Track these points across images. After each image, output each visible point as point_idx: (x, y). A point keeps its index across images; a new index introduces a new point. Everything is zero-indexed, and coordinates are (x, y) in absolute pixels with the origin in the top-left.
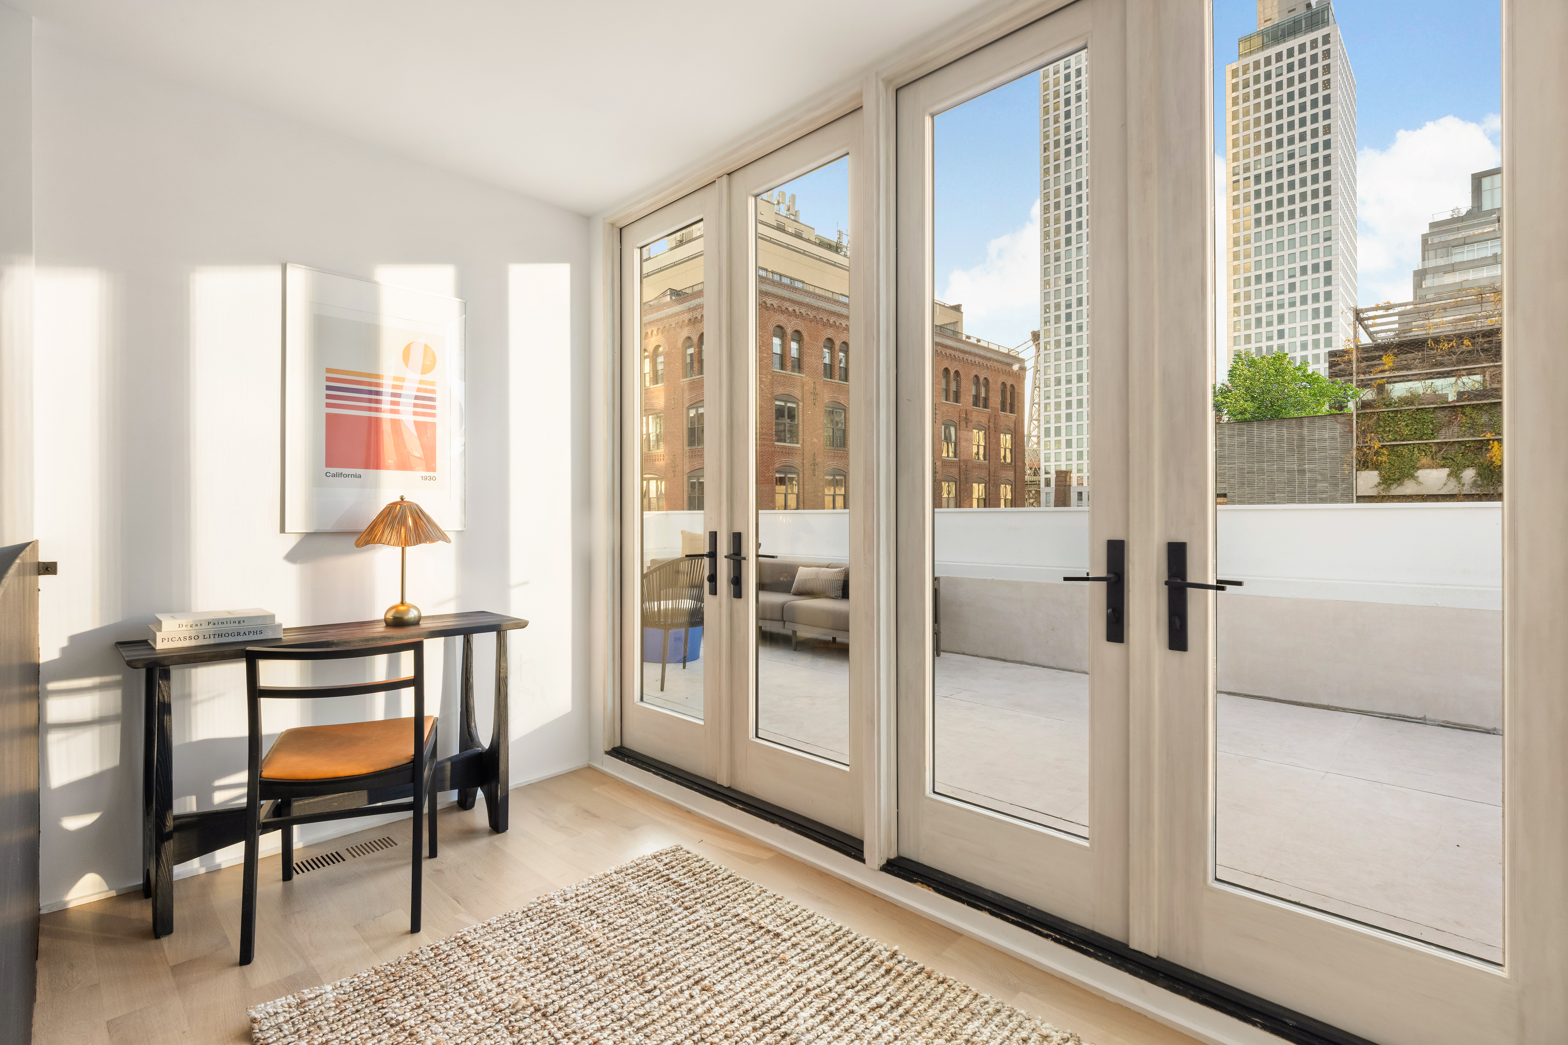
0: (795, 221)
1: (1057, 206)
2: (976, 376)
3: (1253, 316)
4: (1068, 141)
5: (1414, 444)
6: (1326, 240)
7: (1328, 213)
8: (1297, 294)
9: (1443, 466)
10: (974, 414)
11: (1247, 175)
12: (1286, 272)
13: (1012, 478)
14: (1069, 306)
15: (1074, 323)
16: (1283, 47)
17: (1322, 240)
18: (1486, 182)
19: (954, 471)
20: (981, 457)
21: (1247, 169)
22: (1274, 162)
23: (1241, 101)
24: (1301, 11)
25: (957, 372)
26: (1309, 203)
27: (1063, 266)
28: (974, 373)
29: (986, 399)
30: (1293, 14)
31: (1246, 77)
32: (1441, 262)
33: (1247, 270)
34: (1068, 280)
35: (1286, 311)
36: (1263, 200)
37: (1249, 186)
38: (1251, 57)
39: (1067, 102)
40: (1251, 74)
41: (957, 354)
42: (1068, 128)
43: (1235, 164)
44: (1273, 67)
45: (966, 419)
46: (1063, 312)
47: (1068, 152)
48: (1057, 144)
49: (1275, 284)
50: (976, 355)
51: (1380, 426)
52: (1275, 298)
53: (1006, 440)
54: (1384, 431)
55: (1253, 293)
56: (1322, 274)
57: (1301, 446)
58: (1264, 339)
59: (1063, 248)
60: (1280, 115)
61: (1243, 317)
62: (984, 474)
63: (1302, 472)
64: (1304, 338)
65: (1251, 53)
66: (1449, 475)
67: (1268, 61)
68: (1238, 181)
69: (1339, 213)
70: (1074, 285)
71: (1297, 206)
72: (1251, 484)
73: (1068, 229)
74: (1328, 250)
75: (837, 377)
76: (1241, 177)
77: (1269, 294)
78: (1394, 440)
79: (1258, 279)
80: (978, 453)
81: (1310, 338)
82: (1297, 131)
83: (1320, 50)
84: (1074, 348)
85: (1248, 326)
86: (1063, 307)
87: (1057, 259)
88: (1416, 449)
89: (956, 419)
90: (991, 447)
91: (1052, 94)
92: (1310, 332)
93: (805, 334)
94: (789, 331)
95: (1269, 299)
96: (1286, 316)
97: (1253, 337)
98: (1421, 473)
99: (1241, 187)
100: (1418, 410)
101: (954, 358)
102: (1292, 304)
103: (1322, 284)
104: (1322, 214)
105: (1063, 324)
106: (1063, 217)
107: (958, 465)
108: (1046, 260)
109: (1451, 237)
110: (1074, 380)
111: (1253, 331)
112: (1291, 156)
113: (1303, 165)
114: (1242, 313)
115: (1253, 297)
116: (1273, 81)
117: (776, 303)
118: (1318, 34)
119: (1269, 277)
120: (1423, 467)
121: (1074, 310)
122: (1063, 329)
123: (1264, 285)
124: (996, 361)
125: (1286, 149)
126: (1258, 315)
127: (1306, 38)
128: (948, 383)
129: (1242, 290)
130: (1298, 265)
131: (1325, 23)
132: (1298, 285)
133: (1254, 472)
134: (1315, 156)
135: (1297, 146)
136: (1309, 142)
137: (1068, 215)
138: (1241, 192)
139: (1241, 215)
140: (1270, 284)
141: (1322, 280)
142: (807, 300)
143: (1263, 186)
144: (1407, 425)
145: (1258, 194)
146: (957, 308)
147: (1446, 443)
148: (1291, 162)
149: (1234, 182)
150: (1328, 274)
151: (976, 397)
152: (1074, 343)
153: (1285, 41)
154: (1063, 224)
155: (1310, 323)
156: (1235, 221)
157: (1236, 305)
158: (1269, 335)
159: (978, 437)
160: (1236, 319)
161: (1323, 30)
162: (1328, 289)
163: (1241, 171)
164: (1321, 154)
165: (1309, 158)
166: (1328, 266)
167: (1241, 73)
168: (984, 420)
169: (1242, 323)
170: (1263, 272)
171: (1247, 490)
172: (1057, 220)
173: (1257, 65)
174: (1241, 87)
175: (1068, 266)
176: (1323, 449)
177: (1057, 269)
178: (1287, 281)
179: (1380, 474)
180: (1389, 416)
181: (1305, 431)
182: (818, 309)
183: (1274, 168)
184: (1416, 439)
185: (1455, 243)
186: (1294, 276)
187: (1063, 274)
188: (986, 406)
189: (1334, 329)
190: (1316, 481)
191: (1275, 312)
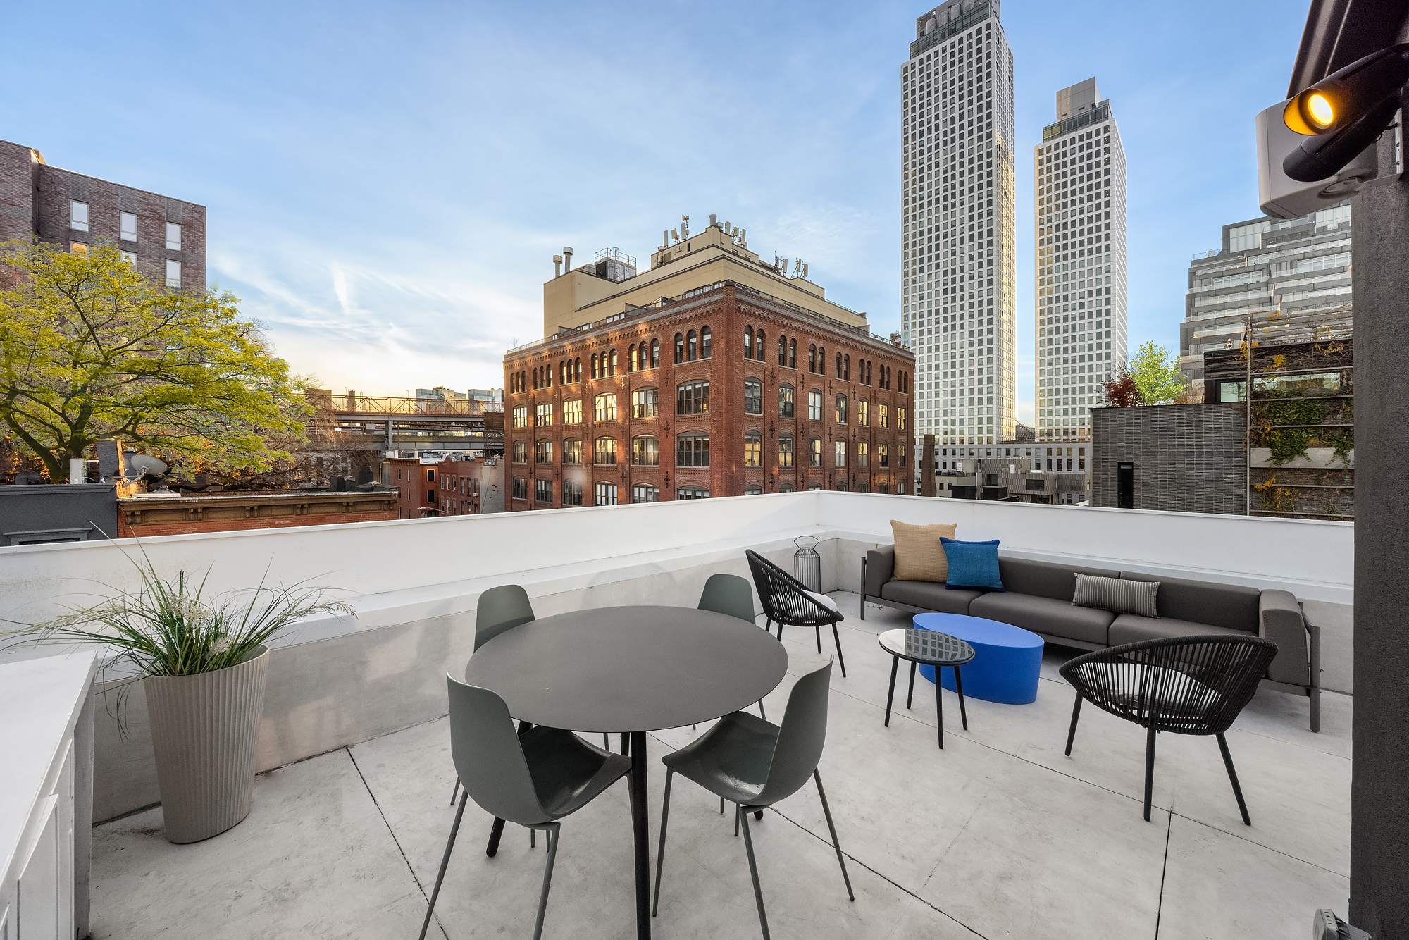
0: (743, 249)
1: (914, 244)
2: (882, 366)
3: (1054, 325)
4: (922, 198)
5: (1302, 428)
6: (1106, 272)
7: (1108, 253)
8: (1086, 311)
9: (1330, 446)
10: (881, 393)
11: (1049, 225)
12: (1078, 294)
13: (905, 441)
14: (922, 316)
15: (925, 328)
16: (1076, 134)
17: (1103, 272)
18: (1233, 232)
19: (867, 435)
20: (885, 425)
21: (1049, 221)
22: (1069, 216)
23: (1045, 172)
24: (1088, 109)
25: (869, 362)
26: (1094, 246)
27: (918, 288)
28: (881, 363)
29: (888, 383)
30: (1083, 111)
31: (1049, 155)
32: (1205, 289)
33: (1050, 292)
34: (922, 298)
35: (1078, 322)
36: (1061, 243)
37: (1051, 233)
38: (1052, 141)
39: (922, 170)
40: (1053, 153)
41: (869, 349)
42: (922, 189)
43: (1041, 217)
44: (1068, 148)
45: (875, 397)
46: (918, 320)
47: (922, 206)
48: (914, 200)
49: (1069, 303)
50: (882, 350)
51: (1271, 412)
52: (1070, 313)
53: (901, 412)
54: (1275, 417)
55: (1054, 309)
56: (1104, 297)
57: (1199, 426)
58: (1062, 342)
59: (918, 274)
60: (1073, 182)
61: (1046, 326)
62: (887, 437)
63: (1200, 447)
64: (1091, 342)
65: (1052, 138)
66: (1335, 453)
67: (1065, 144)
68: (1043, 229)
69: (1115, 254)
70: (926, 301)
71: (1086, 248)
72: (1154, 456)
73: (922, 261)
74: (1108, 279)
75: (788, 364)
76: (1045, 226)
77: (1066, 310)
78: (1283, 424)
79: (1058, 299)
80: (882, 423)
81: (1095, 342)
82: (1085, 194)
83: (1102, 137)
84: (926, 346)
85: (1050, 333)
86: (918, 317)
87: (914, 282)
88: (1304, 432)
89: (868, 397)
90: (891, 418)
91: (910, 165)
92: (1095, 338)
93: (766, 332)
94: (756, 330)
95: (1066, 313)
96: (1078, 326)
97: (1054, 340)
98: (1308, 451)
99: (1046, 233)
100: (1305, 400)
101: (867, 352)
102: (1082, 318)
103: (1103, 304)
104: (1103, 254)
105: (918, 329)
106: (918, 253)
107: (869, 430)
108: (905, 283)
109: (1212, 271)
110: (926, 369)
111: (1054, 337)
112: (1081, 212)
113: (1090, 218)
114: (1046, 323)
115: (1054, 312)
116: (1068, 159)
117: (747, 308)
118: (1101, 125)
119: (1066, 298)
120: (1312, 446)
121: (926, 319)
122: (918, 332)
123: (1062, 304)
124: (895, 354)
125: (1077, 207)
126: (1058, 325)
127: (1092, 128)
128: (863, 370)
129: (1046, 307)
130: (1086, 290)
131: (1106, 118)
132: (1086, 304)
133: (1157, 446)
134: (1098, 212)
135: (1086, 205)
136: (1094, 202)
137: (922, 251)
138: (1045, 237)
139: (1046, 253)
140: (1066, 303)
141: (1103, 301)
142: (768, 306)
143: (1061, 233)
144: (1296, 412)
145: (1057, 238)
146: (863, 315)
147: (1331, 427)
148: (1082, 216)
149: (1040, 230)
150: (1108, 296)
151: (882, 381)
152: (926, 342)
153: (1077, 130)
154: (918, 258)
155: (1095, 331)
156: (1041, 258)
157: (1041, 317)
158: (1066, 339)
159: (882, 410)
160: (1041, 327)
161: (1105, 122)
162: (1108, 307)
163: (1046, 222)
164: (1103, 211)
165: (1094, 214)
166: (1108, 291)
167: (1045, 152)
168: (887, 398)
169: (1046, 330)
170: (1061, 294)
171: (1151, 460)
172: (914, 254)
173: (1057, 146)
174: (1045, 162)
175: (922, 287)
176: (1217, 429)
177: (914, 289)
178: (1078, 301)
179: (1273, 450)
180: (1279, 405)
181: (1203, 415)
182: (775, 313)
183: (1069, 220)
184: (1304, 424)
185: (1216, 276)
186: (1084, 298)
187: (918, 293)
188: (888, 388)
189: (1112, 336)
190: (1213, 454)
191: (1070, 323)
